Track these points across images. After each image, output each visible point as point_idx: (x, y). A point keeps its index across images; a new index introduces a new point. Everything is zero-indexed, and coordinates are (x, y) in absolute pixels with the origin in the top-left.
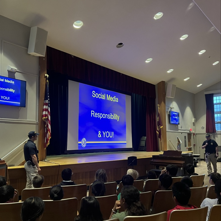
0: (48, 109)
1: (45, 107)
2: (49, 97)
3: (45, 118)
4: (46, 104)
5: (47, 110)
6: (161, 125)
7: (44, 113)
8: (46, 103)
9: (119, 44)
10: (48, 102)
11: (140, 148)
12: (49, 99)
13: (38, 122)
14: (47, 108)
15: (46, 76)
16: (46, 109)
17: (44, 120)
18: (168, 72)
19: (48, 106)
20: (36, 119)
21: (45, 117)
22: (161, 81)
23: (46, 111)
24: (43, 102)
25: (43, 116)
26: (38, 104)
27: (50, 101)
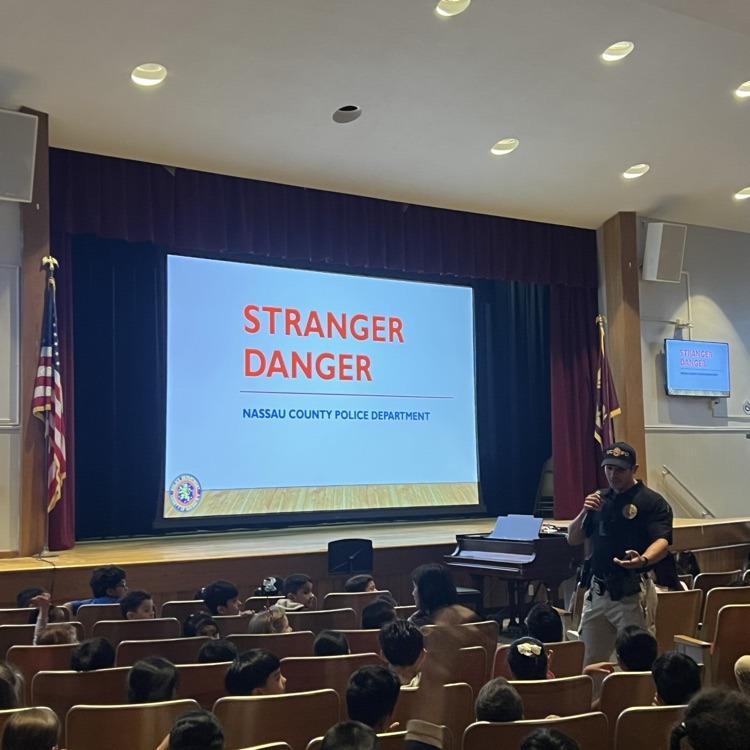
0: (53, 378)
1: (41, 371)
2: (55, 334)
3: (41, 409)
4: (46, 362)
5: (48, 381)
6: (614, 404)
7: (39, 392)
8: (46, 358)
9: (342, 109)
10: (53, 352)
11: (543, 505)
12: (56, 344)
13: (17, 423)
14: (49, 374)
15: (48, 264)
16: (45, 378)
17: (40, 417)
18: (627, 176)
19: (54, 367)
20: (12, 416)
21: (44, 404)
22: (615, 211)
23: (45, 385)
24: (37, 353)
25: (34, 402)
26: (18, 364)
27: (60, 348)
